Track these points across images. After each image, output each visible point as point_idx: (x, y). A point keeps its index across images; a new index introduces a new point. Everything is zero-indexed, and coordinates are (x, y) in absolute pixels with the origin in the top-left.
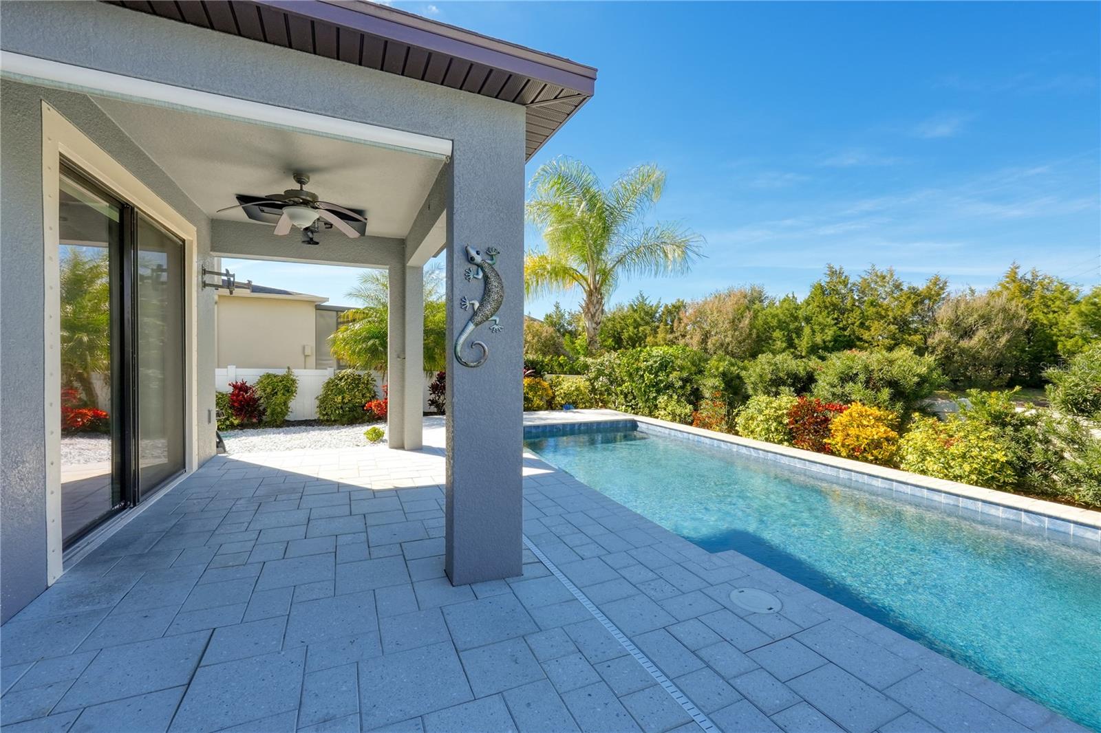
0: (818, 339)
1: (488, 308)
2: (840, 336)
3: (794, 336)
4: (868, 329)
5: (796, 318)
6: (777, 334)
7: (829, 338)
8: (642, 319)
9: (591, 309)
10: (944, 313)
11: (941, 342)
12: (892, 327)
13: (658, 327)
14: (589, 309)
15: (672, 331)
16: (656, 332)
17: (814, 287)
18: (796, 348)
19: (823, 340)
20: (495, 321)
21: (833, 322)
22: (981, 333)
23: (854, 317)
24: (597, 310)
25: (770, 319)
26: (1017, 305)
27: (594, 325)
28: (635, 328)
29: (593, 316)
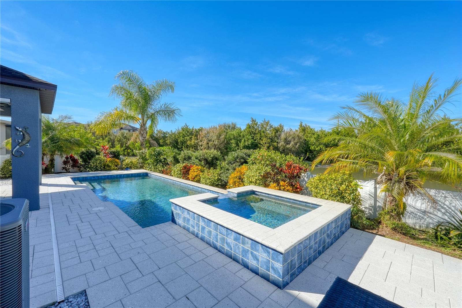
0: (246, 144)
1: (24, 142)
2: (254, 143)
3: (239, 142)
4: (262, 140)
5: (240, 136)
6: (233, 141)
7: (250, 143)
8: (186, 134)
9: (142, 132)
10: (283, 136)
11: (282, 145)
12: (269, 140)
13: (192, 138)
14: (141, 132)
15: (197, 139)
16: (191, 140)
17: (247, 125)
18: (239, 147)
19: (248, 144)
20: (28, 145)
21: (251, 138)
22: (292, 143)
23: (258, 136)
24: (144, 133)
25: (231, 136)
26: (301, 134)
27: (143, 138)
28: (183, 137)
29: (142, 135)
